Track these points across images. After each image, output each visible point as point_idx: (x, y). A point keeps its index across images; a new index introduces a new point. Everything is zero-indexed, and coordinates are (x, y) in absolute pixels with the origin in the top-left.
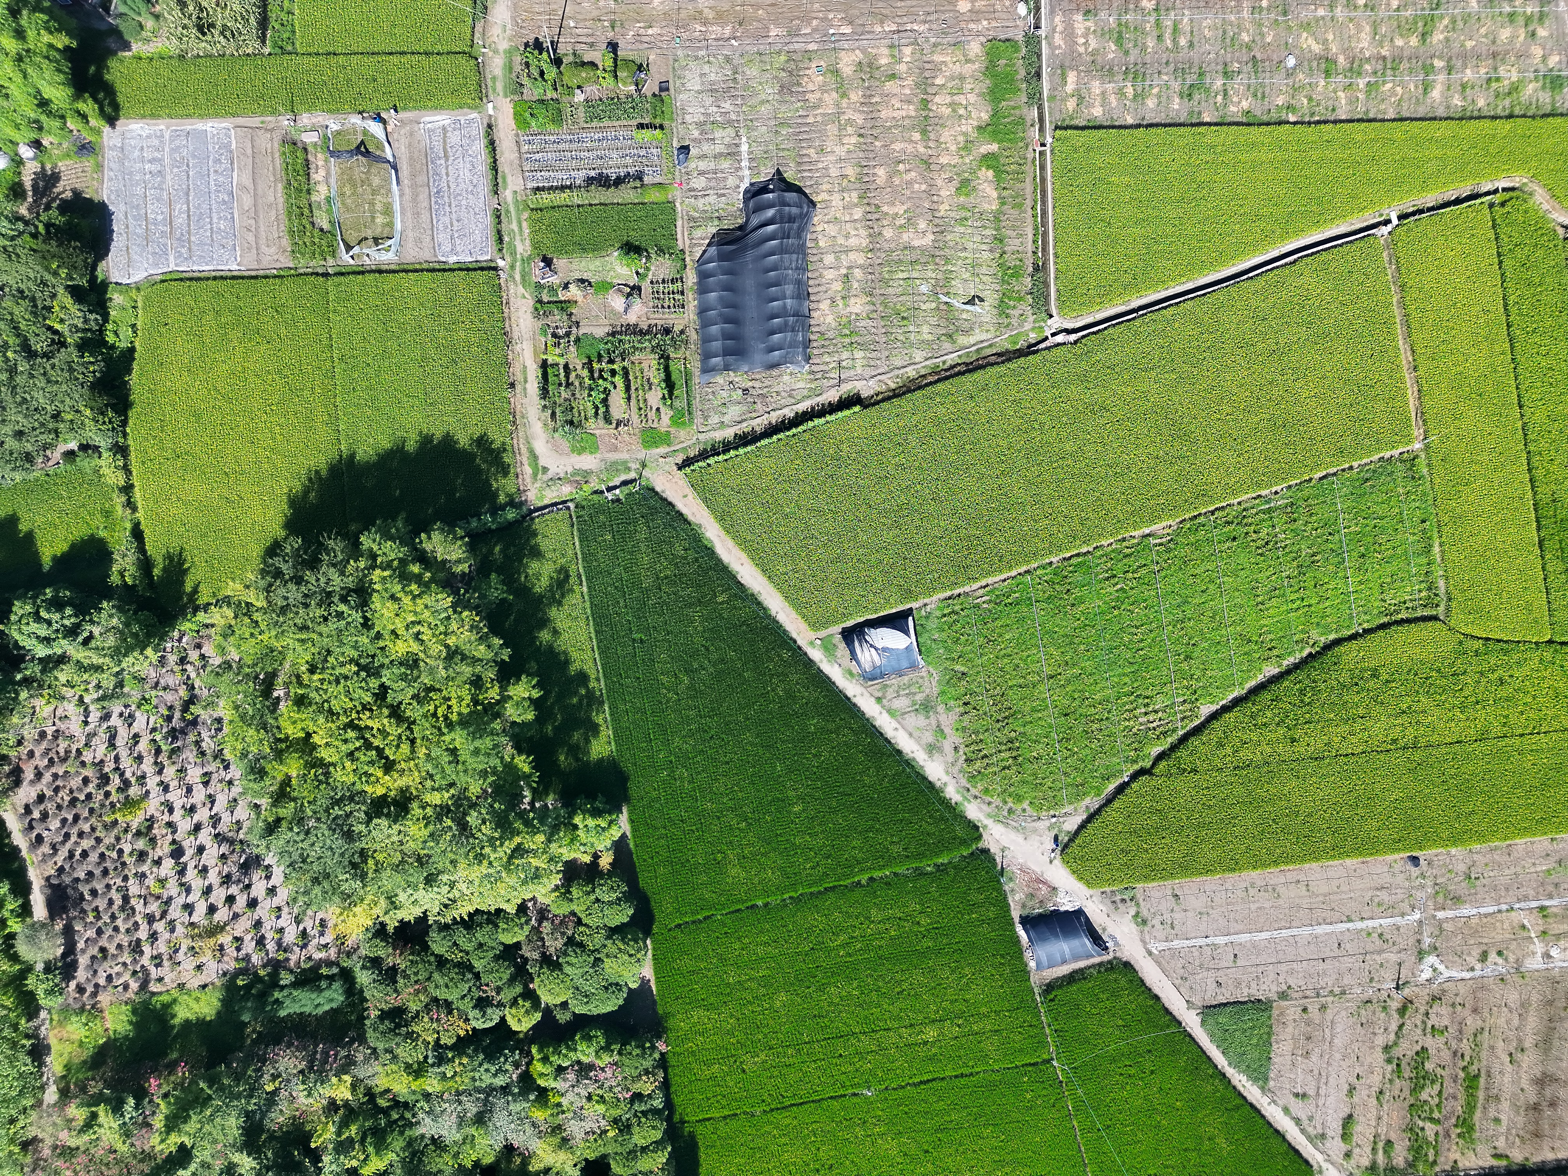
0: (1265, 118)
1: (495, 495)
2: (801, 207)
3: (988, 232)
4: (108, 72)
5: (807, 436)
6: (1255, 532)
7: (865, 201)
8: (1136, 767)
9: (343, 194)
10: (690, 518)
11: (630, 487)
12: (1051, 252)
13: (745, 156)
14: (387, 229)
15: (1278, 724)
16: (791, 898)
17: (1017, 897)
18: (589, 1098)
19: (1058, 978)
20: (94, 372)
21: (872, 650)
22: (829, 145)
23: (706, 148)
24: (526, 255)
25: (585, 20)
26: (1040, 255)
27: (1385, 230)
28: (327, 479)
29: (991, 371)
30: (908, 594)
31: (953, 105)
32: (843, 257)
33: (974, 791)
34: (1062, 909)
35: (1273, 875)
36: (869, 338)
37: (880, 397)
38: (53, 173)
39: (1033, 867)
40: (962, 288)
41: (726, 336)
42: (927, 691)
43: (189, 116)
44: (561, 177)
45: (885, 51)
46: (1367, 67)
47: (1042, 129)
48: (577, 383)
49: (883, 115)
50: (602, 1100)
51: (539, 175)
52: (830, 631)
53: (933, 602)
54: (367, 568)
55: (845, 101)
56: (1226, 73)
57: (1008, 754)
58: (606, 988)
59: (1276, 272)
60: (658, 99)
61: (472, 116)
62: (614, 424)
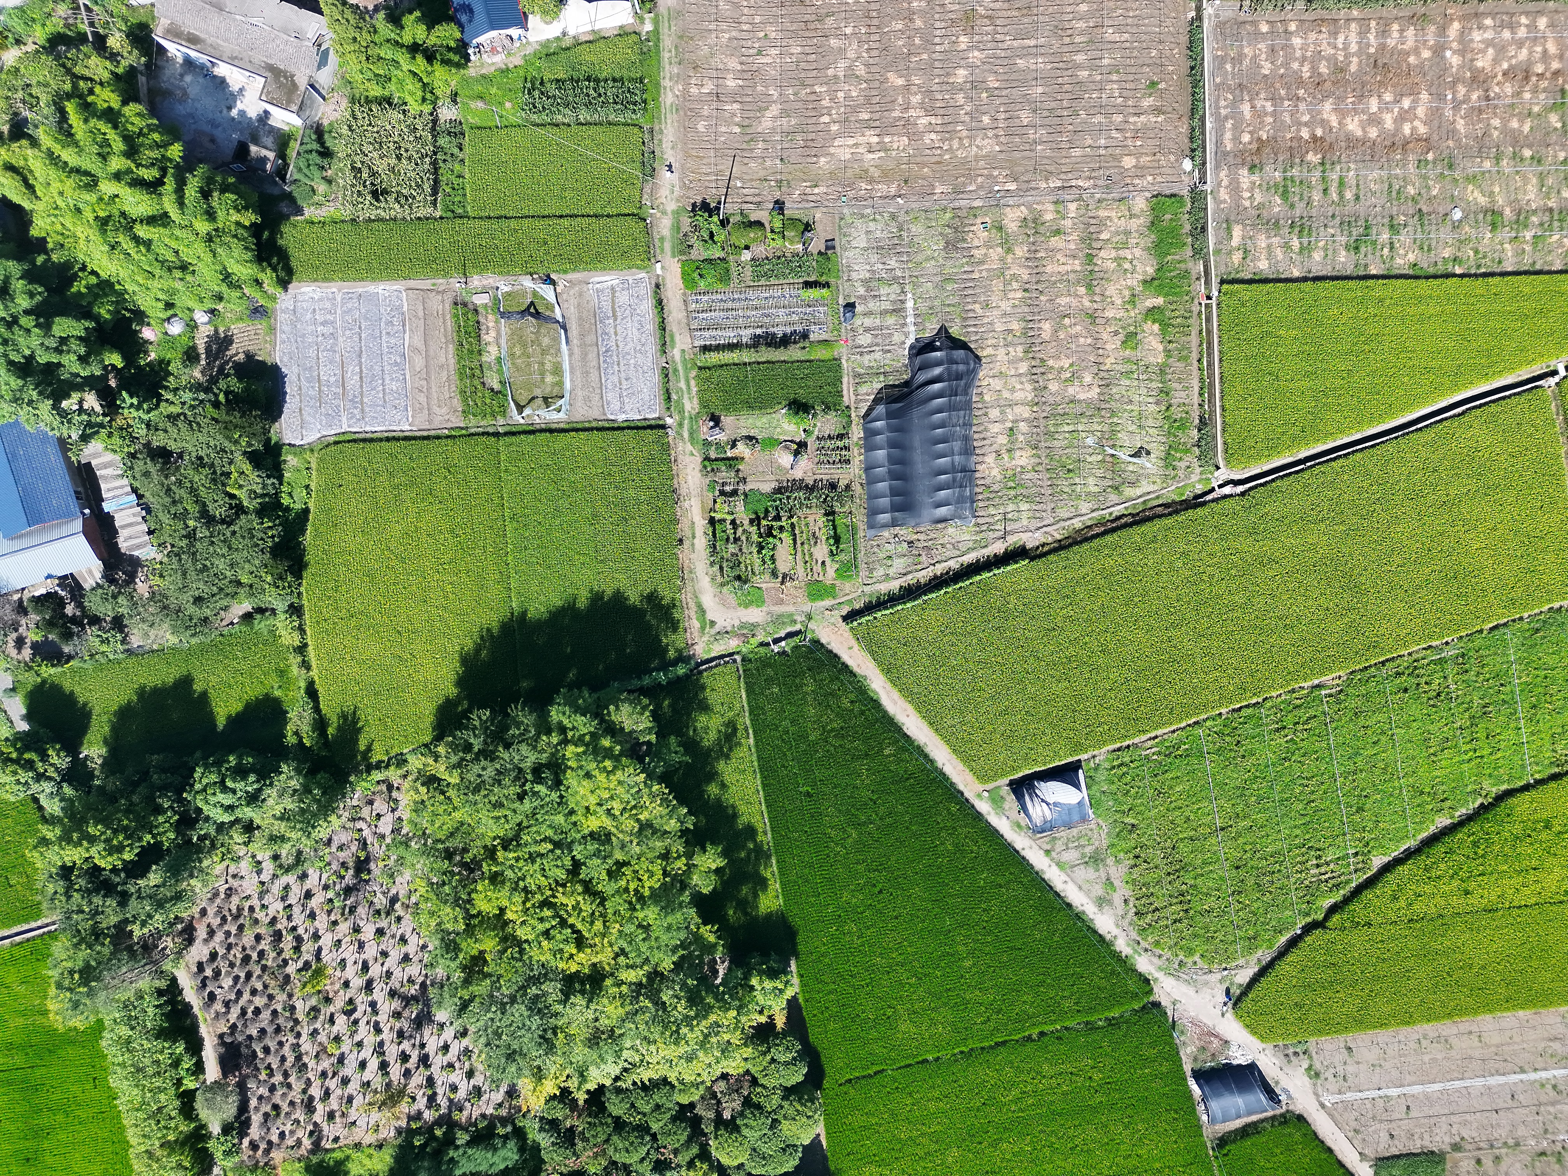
0: (1431, 271)
1: (665, 650)
2: (968, 364)
3: (1154, 385)
4: (282, 237)
5: (973, 588)
6: (1426, 683)
7: (1031, 355)
8: (1309, 920)
9: (513, 355)
10: (856, 669)
11: (796, 639)
12: (1218, 404)
13: (910, 312)
14: (557, 389)
15: (1452, 877)
16: (962, 1052)
17: (1189, 1050)
19: (1230, 1132)
20: (273, 537)
21: (1043, 804)
22: (994, 300)
23: (872, 305)
24: (694, 412)
25: (752, 180)
26: (1207, 406)
27: (1552, 381)
28: (499, 637)
29: (1158, 524)
30: (1078, 747)
31: (1118, 260)
32: (1008, 410)
33: (1144, 944)
34: (1235, 1062)
35: (1447, 1028)
36: (1034, 490)
37: (1046, 549)
38: (226, 337)
39: (1205, 1021)
40: (1129, 440)
41: (894, 492)
42: (1097, 843)
43: (362, 280)
44: (729, 336)
45: (1051, 207)
46: (1534, 219)
47: (1208, 283)
48: (743, 538)
49: (1048, 270)
51: (707, 334)
52: (997, 783)
53: (1102, 753)
54: (559, 744)
55: (1010, 256)
56: (1392, 226)
57: (1179, 907)
58: (784, 1150)
59: (1445, 424)
60: (825, 257)
61: (640, 276)
62: (780, 578)
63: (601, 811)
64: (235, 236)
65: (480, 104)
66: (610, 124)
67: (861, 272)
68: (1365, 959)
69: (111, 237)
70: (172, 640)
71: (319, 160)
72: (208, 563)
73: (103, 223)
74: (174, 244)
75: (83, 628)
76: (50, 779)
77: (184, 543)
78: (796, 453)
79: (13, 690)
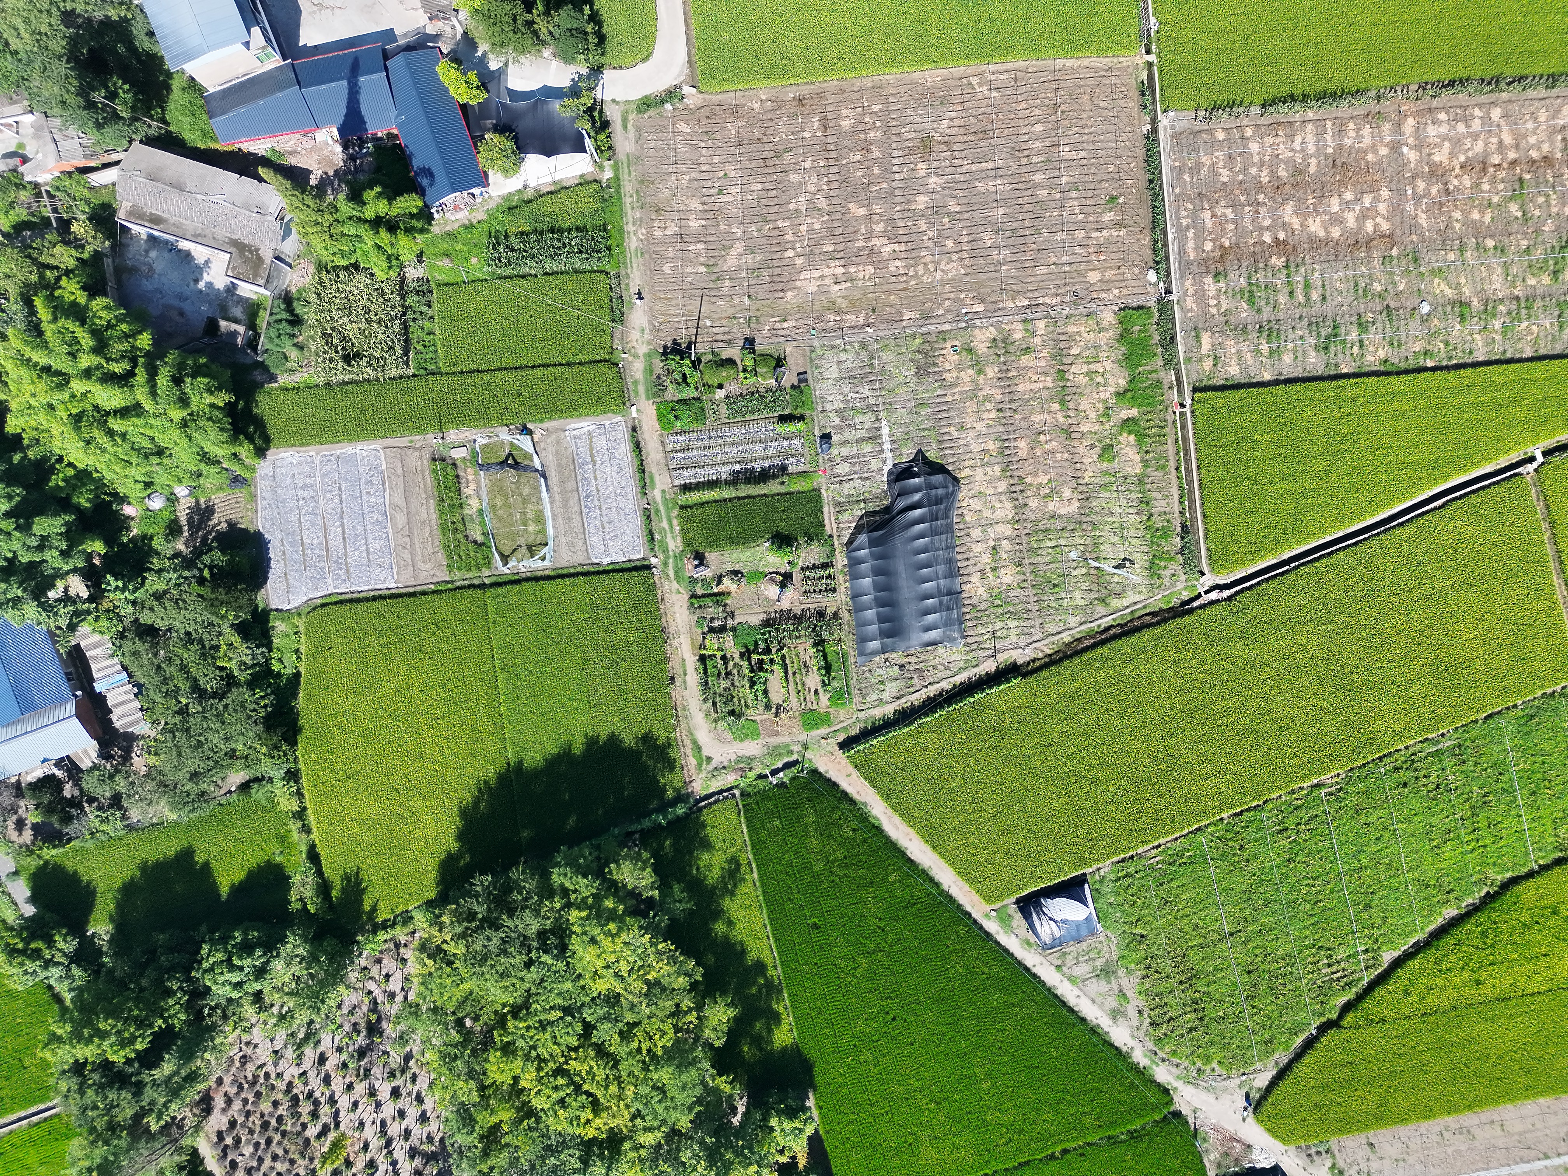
0: (1403, 365)
1: (664, 790)
2: (947, 487)
3: (1133, 496)
4: (257, 406)
5: (967, 709)
6: (1425, 776)
7: (1008, 474)
8: (1323, 1019)
9: (494, 506)
10: (855, 796)
11: (794, 770)
12: (1199, 510)
13: (886, 439)
14: (540, 537)
15: (1463, 968)
17: (1212, 1157)
20: (265, 706)
21: (1051, 922)
22: (969, 421)
23: (847, 434)
24: (678, 551)
25: (721, 318)
26: (1187, 514)
27: (1531, 467)
28: (497, 788)
29: (1148, 633)
30: (1082, 861)
31: (1090, 374)
32: (990, 529)
33: (1161, 1054)
34: (1258, 1166)
35: (1468, 1119)
36: (1021, 607)
37: (1037, 664)
38: (207, 507)
39: (1226, 1127)
40: (1112, 551)
41: (882, 619)
42: (1107, 955)
43: (339, 442)
44: (708, 474)
45: (1020, 326)
46: (1502, 308)
47: (1180, 391)
48: (735, 672)
49: (1021, 388)
51: (685, 473)
52: (1004, 902)
53: (1106, 867)
54: (562, 909)
55: (982, 377)
56: (1360, 325)
57: (1194, 1015)
59: (1426, 517)
60: (798, 390)
61: (617, 420)
62: (774, 710)
63: (609, 973)
64: (210, 419)
65: (446, 262)
66: (576, 271)
67: (834, 402)
68: (1381, 1056)
69: (85, 433)
70: (172, 816)
71: (289, 329)
72: (202, 739)
73: (77, 419)
74: (149, 433)
75: (82, 809)
76: (58, 964)
77: (178, 719)
78: (783, 586)
79: (16, 873)
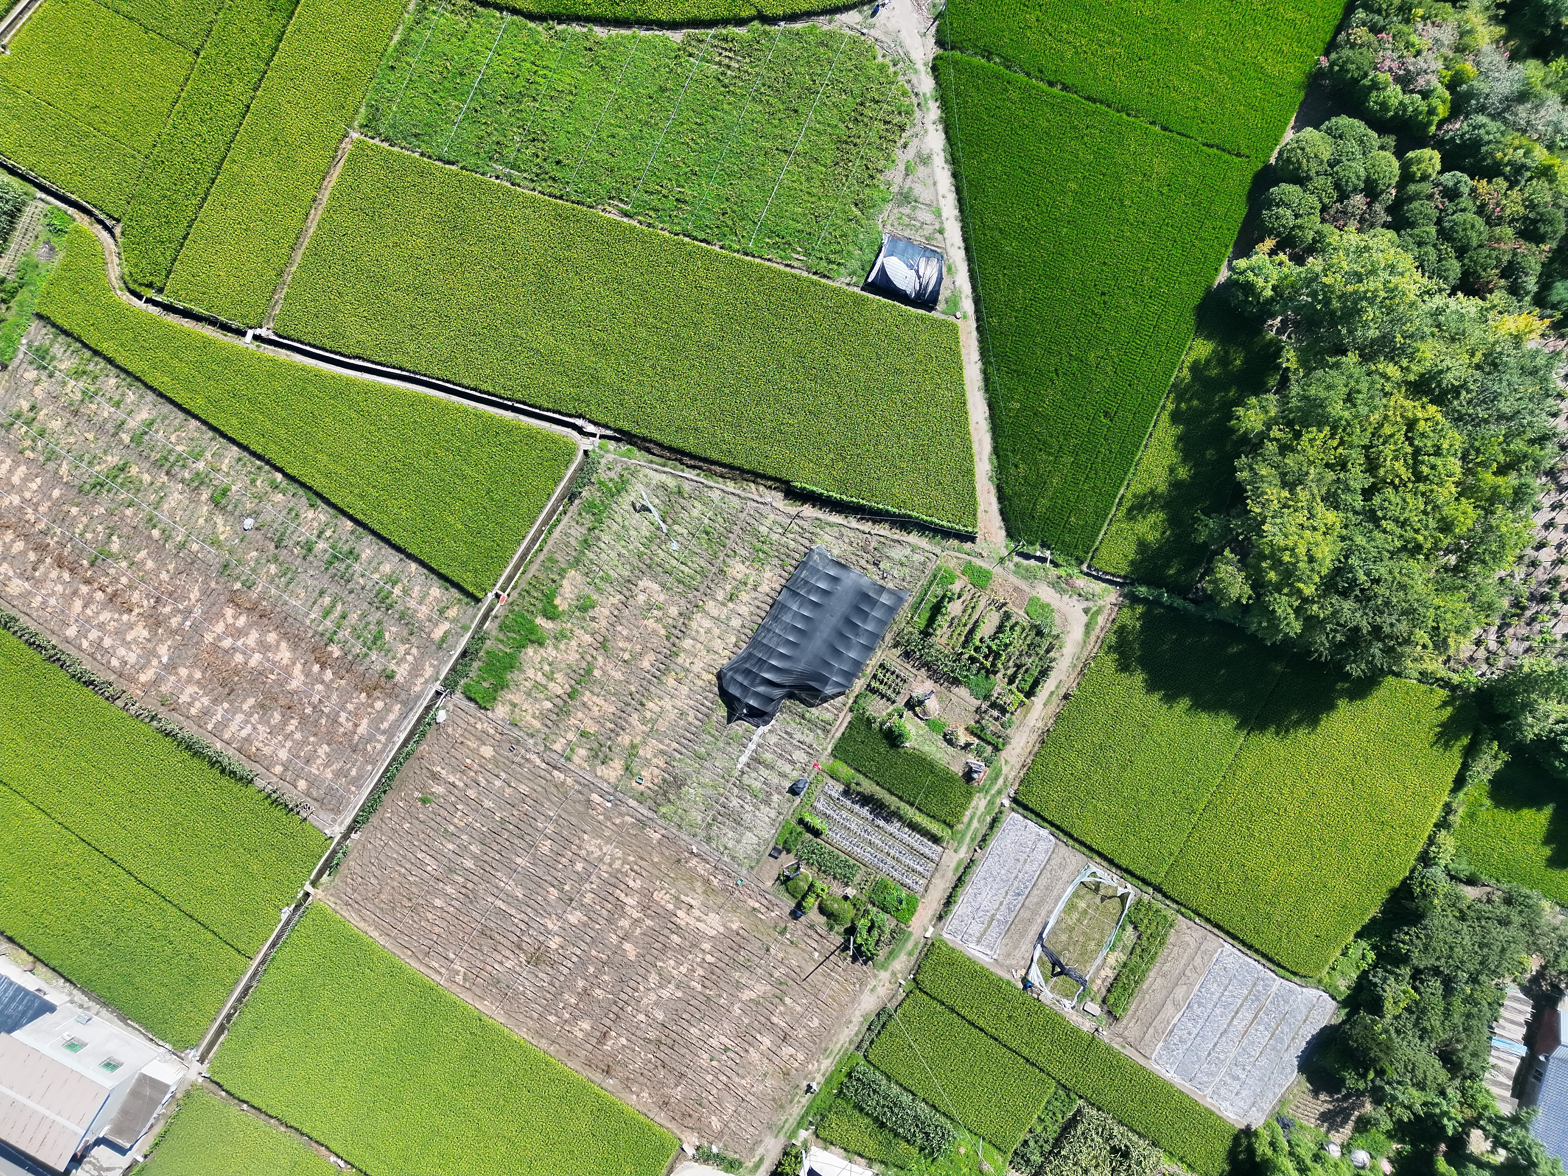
0: (301, 492)
1: (1143, 616)
2: (732, 678)
3: (591, 556)
4: (1223, 1171)
6: (537, 156)
7: (674, 649)
8: (767, 27)
9: (1099, 945)
10: (993, 491)
11: (1025, 550)
12: (550, 504)
13: (748, 753)
14: (1081, 893)
16: (1128, 115)
18: (1418, 53)
20: (1407, 933)
21: (921, 273)
22: (673, 715)
23: (775, 780)
24: (982, 795)
25: (803, 950)
26: (561, 508)
27: (263, 332)
28: (1272, 722)
29: (666, 440)
30: (858, 302)
31: (550, 677)
32: (723, 617)
33: (915, 101)
36: (747, 538)
37: (770, 483)
38: (1323, 1121)
40: (641, 526)
41: (865, 615)
42: (896, 211)
43: (1182, 1093)
44: (909, 837)
45: (576, 759)
46: (187, 475)
47: (490, 609)
48: (1011, 663)
49: (612, 709)
50: (1408, 45)
51: (926, 851)
52: (943, 317)
53: (841, 282)
55: (635, 741)
56: (310, 550)
57: (865, 112)
58: (1341, 137)
59: (378, 359)
60: (787, 846)
61: (948, 936)
62: (1004, 609)
63: (1318, 523)
65: (986, 1166)
66: (889, 1078)
67: (766, 814)
70: (1546, 904)
72: (1476, 947)
77: (1483, 978)
78: (920, 703)
